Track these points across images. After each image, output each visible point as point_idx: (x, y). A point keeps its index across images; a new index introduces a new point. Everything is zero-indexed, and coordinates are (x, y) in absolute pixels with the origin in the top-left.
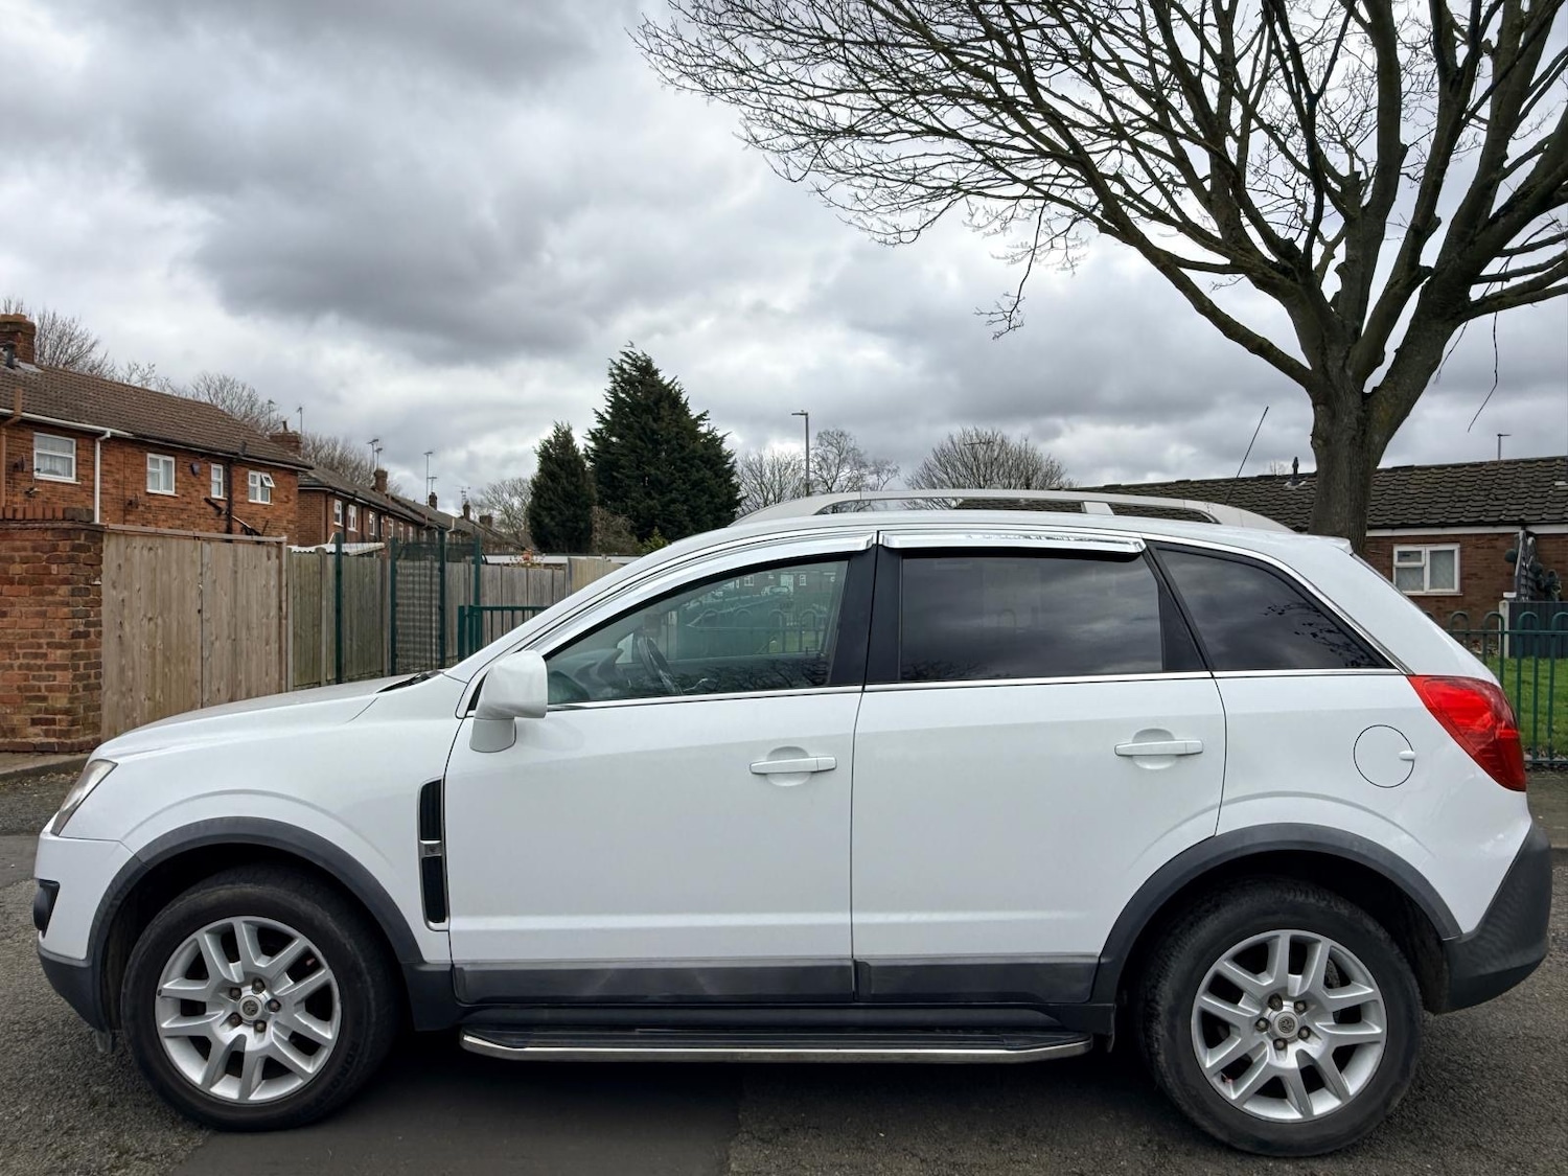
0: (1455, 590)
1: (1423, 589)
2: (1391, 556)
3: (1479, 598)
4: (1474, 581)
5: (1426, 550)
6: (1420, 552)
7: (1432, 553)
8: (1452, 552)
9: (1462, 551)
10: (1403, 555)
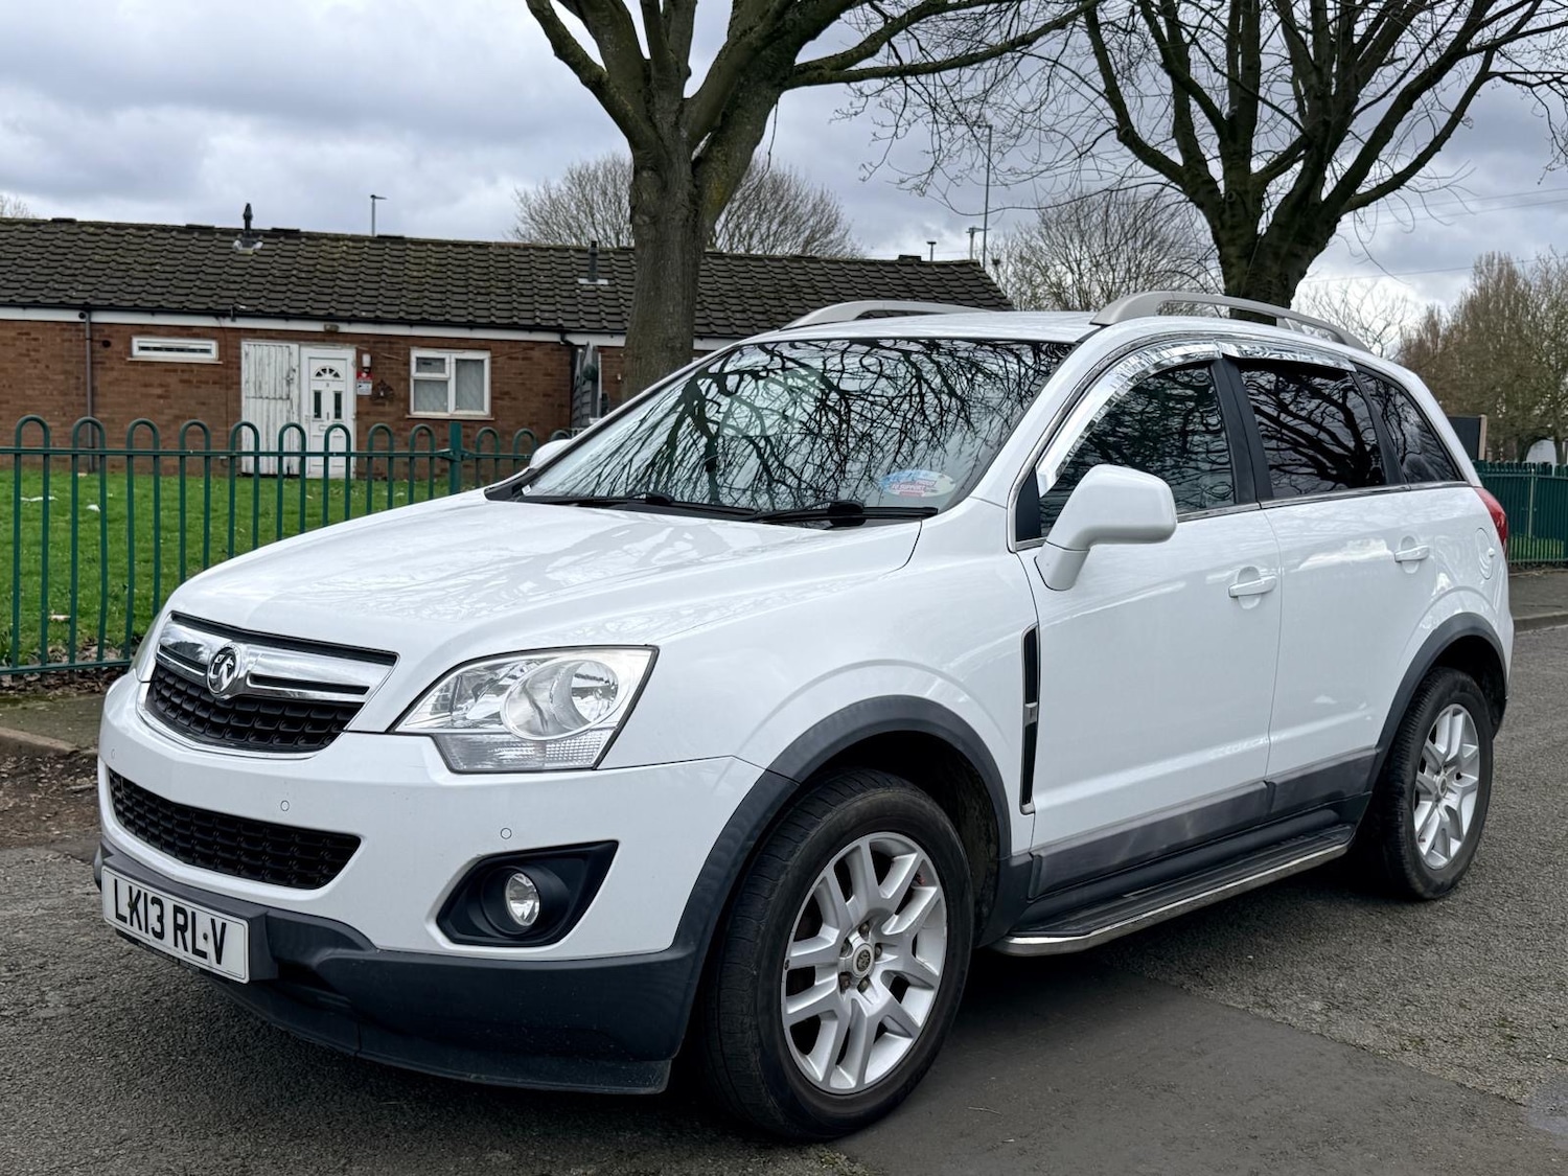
0: (485, 412)
1: (446, 411)
2: (407, 363)
3: (512, 423)
4: (506, 403)
5: (451, 357)
6: (443, 360)
7: (457, 361)
8: (482, 361)
9: (493, 362)
10: (424, 363)
